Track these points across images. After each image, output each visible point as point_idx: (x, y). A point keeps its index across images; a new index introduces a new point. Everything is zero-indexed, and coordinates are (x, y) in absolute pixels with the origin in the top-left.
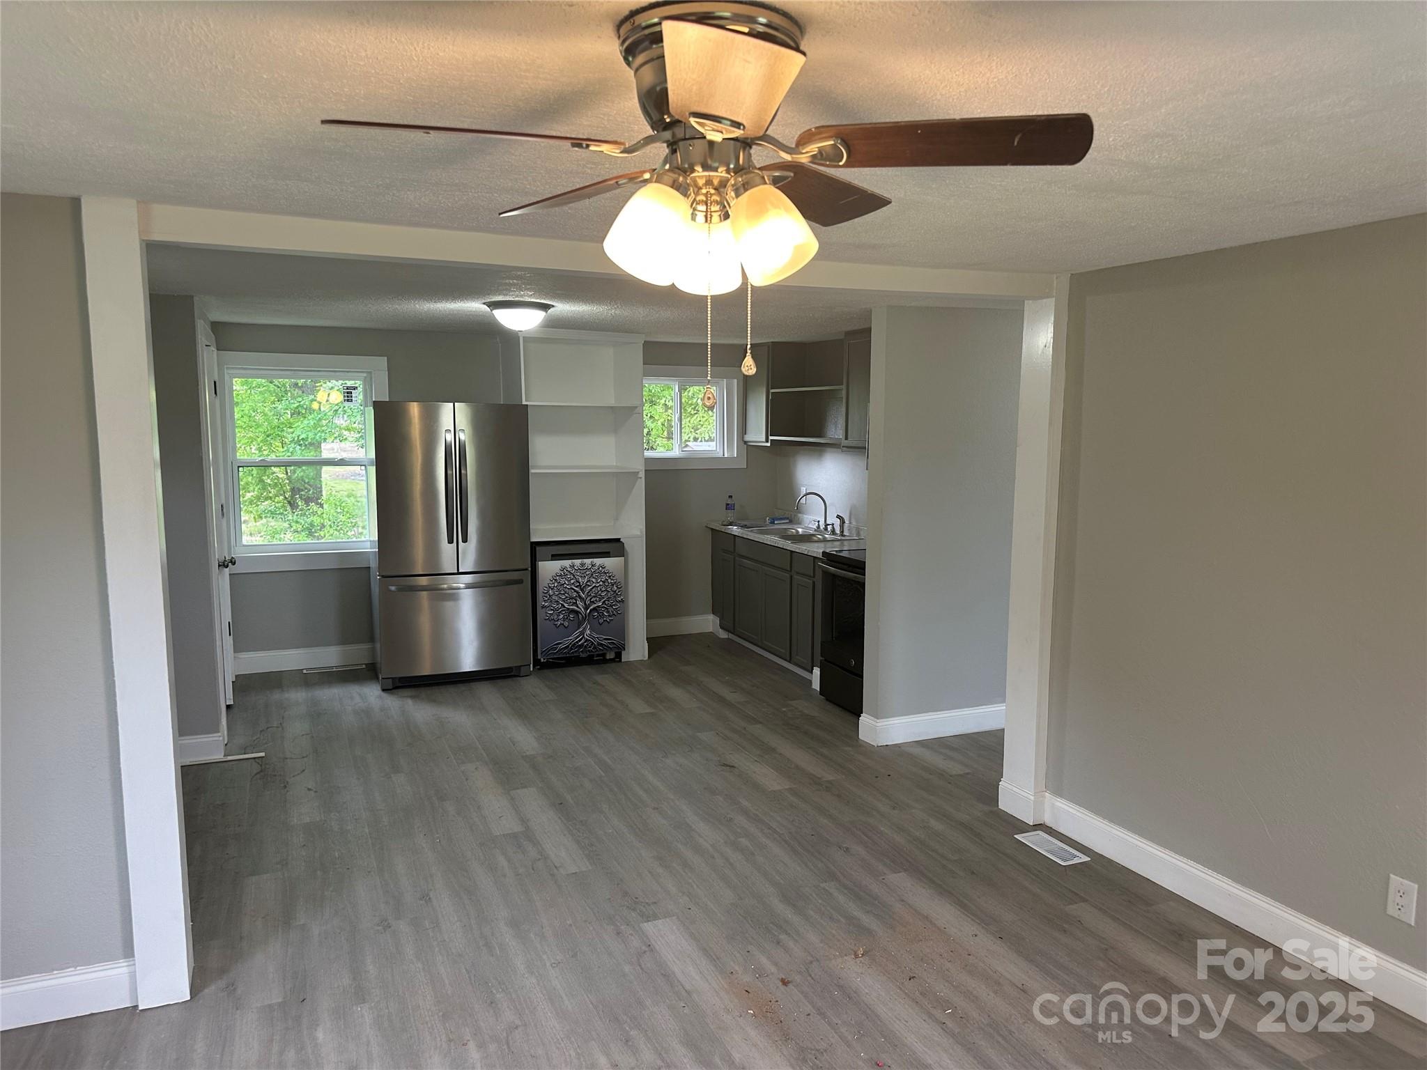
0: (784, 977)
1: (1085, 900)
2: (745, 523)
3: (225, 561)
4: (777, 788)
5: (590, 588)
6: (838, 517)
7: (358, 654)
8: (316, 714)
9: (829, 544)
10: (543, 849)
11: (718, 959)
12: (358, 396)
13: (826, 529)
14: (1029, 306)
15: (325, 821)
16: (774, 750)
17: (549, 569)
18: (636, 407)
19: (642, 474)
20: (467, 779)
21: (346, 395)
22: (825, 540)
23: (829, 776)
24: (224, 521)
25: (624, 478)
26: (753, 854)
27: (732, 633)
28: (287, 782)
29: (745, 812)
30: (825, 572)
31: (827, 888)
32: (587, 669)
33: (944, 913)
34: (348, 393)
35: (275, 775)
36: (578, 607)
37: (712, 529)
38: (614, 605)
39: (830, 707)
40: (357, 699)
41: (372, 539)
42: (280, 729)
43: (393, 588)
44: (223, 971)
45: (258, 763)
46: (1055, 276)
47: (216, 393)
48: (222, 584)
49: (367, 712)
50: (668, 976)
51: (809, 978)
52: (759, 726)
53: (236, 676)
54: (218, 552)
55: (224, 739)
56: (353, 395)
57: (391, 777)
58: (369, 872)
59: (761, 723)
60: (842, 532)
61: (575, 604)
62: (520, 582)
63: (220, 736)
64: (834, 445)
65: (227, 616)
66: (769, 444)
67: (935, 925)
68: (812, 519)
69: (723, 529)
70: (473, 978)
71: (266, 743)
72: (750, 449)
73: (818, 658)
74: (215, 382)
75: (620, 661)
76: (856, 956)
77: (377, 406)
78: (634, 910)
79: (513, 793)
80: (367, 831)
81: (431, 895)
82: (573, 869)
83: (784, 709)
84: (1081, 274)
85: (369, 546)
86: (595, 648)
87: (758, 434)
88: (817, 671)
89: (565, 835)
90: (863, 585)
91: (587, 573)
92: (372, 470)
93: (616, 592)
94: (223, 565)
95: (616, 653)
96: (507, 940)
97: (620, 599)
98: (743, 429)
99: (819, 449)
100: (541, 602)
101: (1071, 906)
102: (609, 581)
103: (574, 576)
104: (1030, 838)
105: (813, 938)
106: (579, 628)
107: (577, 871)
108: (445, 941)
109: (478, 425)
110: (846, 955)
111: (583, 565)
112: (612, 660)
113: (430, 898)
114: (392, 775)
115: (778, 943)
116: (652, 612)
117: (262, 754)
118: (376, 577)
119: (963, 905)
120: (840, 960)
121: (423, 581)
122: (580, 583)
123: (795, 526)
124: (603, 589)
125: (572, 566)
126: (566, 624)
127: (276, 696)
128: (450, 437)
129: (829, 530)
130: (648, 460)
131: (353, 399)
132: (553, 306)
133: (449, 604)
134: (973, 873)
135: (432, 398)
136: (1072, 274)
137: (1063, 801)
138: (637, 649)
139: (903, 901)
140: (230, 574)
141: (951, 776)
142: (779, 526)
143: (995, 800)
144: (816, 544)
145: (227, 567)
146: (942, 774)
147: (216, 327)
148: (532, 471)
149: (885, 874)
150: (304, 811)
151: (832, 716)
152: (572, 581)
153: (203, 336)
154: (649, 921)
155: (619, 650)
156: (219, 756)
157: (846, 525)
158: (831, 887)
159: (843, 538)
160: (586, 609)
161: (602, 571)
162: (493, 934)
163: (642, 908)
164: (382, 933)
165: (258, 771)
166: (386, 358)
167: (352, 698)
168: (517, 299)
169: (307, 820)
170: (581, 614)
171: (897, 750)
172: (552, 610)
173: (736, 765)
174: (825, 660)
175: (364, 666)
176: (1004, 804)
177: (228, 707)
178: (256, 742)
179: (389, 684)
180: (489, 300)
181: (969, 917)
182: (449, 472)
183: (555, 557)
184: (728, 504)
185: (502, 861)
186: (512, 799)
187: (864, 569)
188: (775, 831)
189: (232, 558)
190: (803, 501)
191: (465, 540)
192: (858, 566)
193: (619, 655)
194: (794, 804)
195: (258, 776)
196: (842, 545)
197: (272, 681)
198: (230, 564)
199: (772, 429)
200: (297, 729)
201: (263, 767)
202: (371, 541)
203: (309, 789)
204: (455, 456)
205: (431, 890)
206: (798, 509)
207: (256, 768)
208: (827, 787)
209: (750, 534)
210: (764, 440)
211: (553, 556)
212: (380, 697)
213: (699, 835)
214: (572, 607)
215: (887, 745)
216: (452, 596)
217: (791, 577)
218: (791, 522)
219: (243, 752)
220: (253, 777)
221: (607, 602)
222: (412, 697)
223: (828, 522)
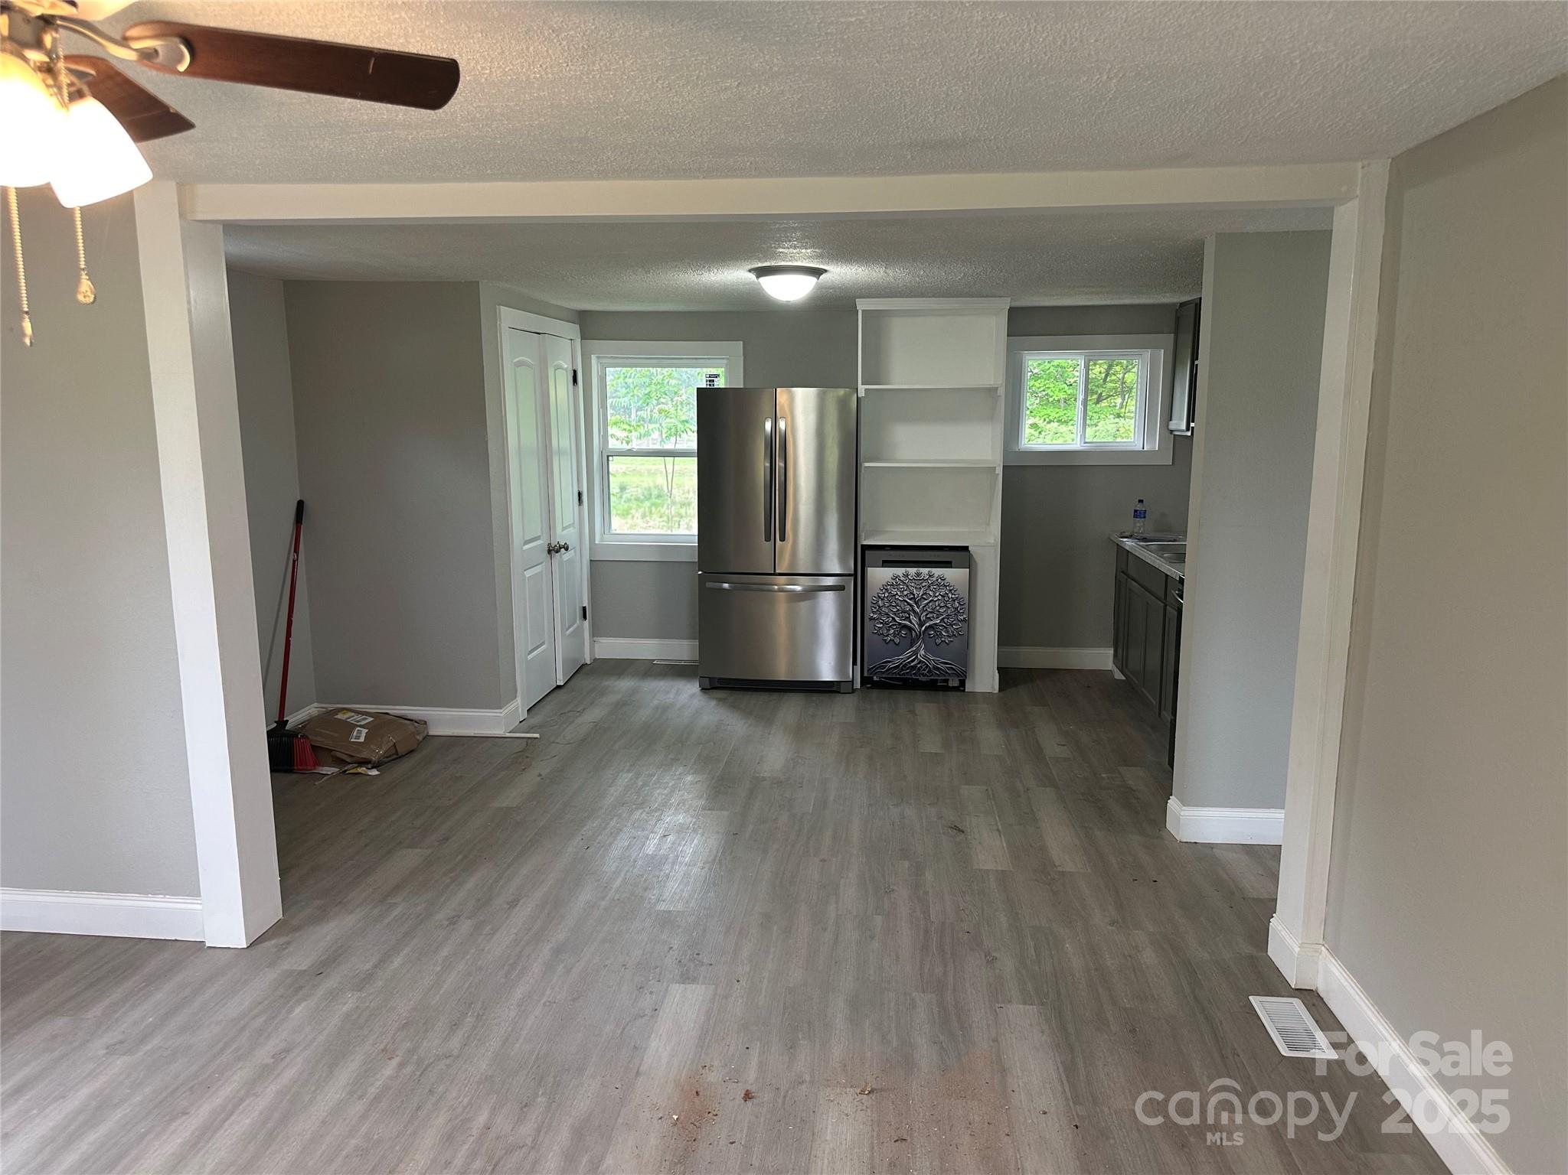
0: (753, 1090)
4: (989, 867)
5: (926, 602)
8: (622, 704)
12: (720, 383)
14: (1339, 214)
16: (1035, 821)
17: (879, 576)
18: (998, 388)
19: (999, 471)
21: (708, 383)
23: (1071, 866)
24: (583, 509)
26: (872, 938)
27: (1123, 673)
28: (530, 766)
29: (916, 887)
31: (918, 1000)
34: (710, 381)
35: (528, 757)
36: (911, 622)
38: (954, 624)
40: (671, 695)
42: (579, 714)
43: (709, 585)
45: (528, 743)
47: (576, 382)
49: (666, 708)
50: (638, 1049)
52: (1048, 789)
53: (594, 660)
55: (517, 718)
59: (1056, 787)
61: (908, 619)
62: (841, 588)
63: (502, 713)
66: (1190, 434)
67: (1004, 1082)
71: (554, 726)
72: (1175, 440)
74: (575, 372)
75: (964, 691)
76: (862, 1092)
78: (682, 966)
81: (522, 901)
82: (674, 907)
84: (1401, 156)
86: (929, 672)
87: (1179, 420)
89: (704, 868)
91: (924, 584)
93: (963, 610)
94: (554, 550)
95: (960, 680)
96: (535, 965)
97: (962, 618)
98: (1169, 415)
100: (869, 614)
102: (950, 595)
103: (907, 586)
104: (1267, 1006)
105: (837, 1053)
106: (911, 647)
107: (676, 909)
108: (484, 949)
110: (851, 1087)
111: (918, 574)
112: (953, 689)
113: (516, 904)
116: (1008, 635)
117: (537, 735)
120: (837, 1090)
122: (914, 595)
124: (942, 605)
125: (906, 575)
126: (897, 640)
127: (609, 682)
128: (770, 426)
132: (826, 271)
133: (765, 607)
136: (1392, 158)
137: (1338, 964)
138: (985, 678)
139: (995, 1041)
140: (591, 561)
141: (1244, 899)
146: (1235, 894)
147: (583, 316)
149: (1010, 1001)
150: (512, 795)
152: (905, 593)
155: (962, 677)
156: (499, 731)
158: (924, 999)
160: (921, 625)
161: (941, 583)
163: (693, 967)
164: (443, 928)
166: (740, 343)
169: (506, 804)
170: (915, 632)
172: (881, 623)
173: (968, 831)
176: (1273, 950)
177: (558, 688)
179: (707, 684)
180: (753, 267)
182: (768, 465)
183: (886, 563)
188: (928, 918)
189: (565, 544)
191: (783, 539)
193: (963, 683)
194: (987, 891)
197: (620, 667)
200: (593, 715)
201: (531, 744)
203: (539, 775)
204: (775, 448)
208: (1052, 879)
209: (1138, 549)
211: (884, 561)
214: (904, 622)
215: (1196, 843)
216: (768, 597)
217: (1165, 607)
221: (946, 620)
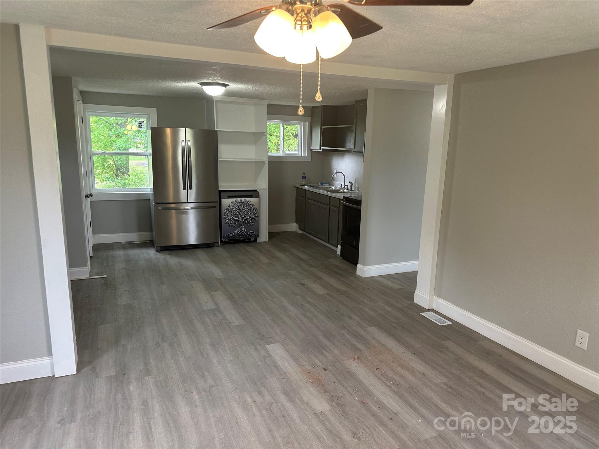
0: (324, 367)
1: (449, 339)
2: (310, 184)
3: (88, 195)
4: (322, 293)
5: (244, 210)
6: (350, 182)
7: (145, 236)
8: (128, 261)
9: (346, 194)
10: (225, 315)
11: (297, 360)
12: (144, 125)
13: (345, 188)
14: (436, 87)
15: (132, 303)
16: (321, 278)
17: (226, 202)
18: (264, 133)
19: (267, 162)
20: (192, 288)
21: (139, 124)
22: (344, 192)
23: (343, 288)
24: (87, 178)
25: (259, 164)
26: (312, 319)
27: (303, 231)
28: (116, 288)
29: (309, 302)
30: (344, 205)
31: (343, 333)
32: (243, 245)
33: (390, 343)
34: (140, 124)
35: (111, 285)
36: (239, 218)
37: (296, 187)
38: (254, 218)
39: (345, 261)
40: (146, 255)
41: (151, 188)
42: (113, 266)
43: (160, 208)
44: (90, 362)
45: (104, 280)
46: (448, 75)
47: (82, 122)
48: (87, 204)
49: (150, 260)
50: (276, 366)
51: (335, 368)
52: (315, 269)
53: (94, 244)
54: (85, 191)
55: (89, 270)
56: (142, 125)
57: (160, 286)
58: (151, 324)
59: (316, 267)
60: (351, 189)
61: (238, 217)
62: (214, 207)
63: (87, 268)
64: (349, 151)
65: (90, 219)
66: (321, 151)
67: (387, 348)
68: (338, 183)
69: (301, 187)
70: (195, 366)
71: (107, 272)
72: (313, 153)
73: (340, 241)
74: (82, 117)
75: (257, 242)
76: (355, 360)
77: (152, 129)
78: (263, 340)
79: (212, 293)
80: (150, 307)
81: (178, 333)
82: (237, 324)
83: (325, 262)
84: (459, 74)
85: (149, 191)
86: (246, 236)
87: (316, 146)
88: (339, 247)
89: (234, 310)
90: (360, 211)
91: (243, 204)
92: (151, 158)
93: (255, 213)
94: (87, 196)
95: (255, 238)
96: (210, 351)
97: (257, 215)
98: (310, 144)
99: (342, 153)
100: (223, 216)
101: (444, 342)
102: (252, 208)
103: (237, 205)
104: (427, 314)
105: (337, 352)
106: (239, 227)
107: (239, 324)
108: (183, 352)
109: (197, 138)
110: (350, 359)
111: (241, 201)
112: (253, 241)
113: (177, 335)
114: (161, 285)
115: (322, 354)
116: (271, 221)
117: (105, 276)
118: (152, 203)
119: (399, 340)
120: (347, 361)
121: (173, 206)
122: (239, 208)
123: (331, 186)
124: (250, 211)
125: (237, 201)
126: (234, 225)
127: (111, 253)
128: (184, 144)
129: (346, 188)
130: (269, 157)
131: (142, 126)
132: (229, 85)
133: (184, 216)
134: (403, 328)
135: (176, 126)
136: (455, 74)
137: (441, 300)
138: (264, 237)
139: (374, 338)
140: (90, 201)
141: (395, 289)
142: (324, 186)
143: (413, 299)
144: (340, 194)
145: (89, 197)
146: (391, 289)
147: (82, 93)
148: (219, 159)
149: (367, 327)
150: (123, 299)
151: (346, 265)
152: (236, 208)
153: (76, 97)
154: (269, 344)
155: (256, 237)
156: (87, 276)
157: (353, 186)
158: (345, 332)
159: (352, 191)
160: (242, 219)
161: (249, 203)
162: (203, 349)
163: (266, 339)
164: (157, 348)
165: (104, 283)
166: (156, 109)
167: (143, 254)
168: (213, 81)
169: (125, 303)
170: (240, 221)
171: (372, 280)
172: (228, 219)
173: (305, 284)
174: (343, 242)
175: (148, 241)
176: (417, 300)
177: (91, 257)
178: (103, 271)
179: (159, 249)
180: (201, 82)
181: (401, 345)
182: (184, 159)
184: (303, 177)
185: (207, 319)
186: (212, 296)
187: (361, 204)
188: (321, 310)
189: (91, 194)
190: (335, 176)
191: (191, 189)
192: (359, 203)
193: (256, 239)
194: (329, 300)
195: (104, 285)
196: (351, 194)
197: (109, 246)
198: (90, 196)
199: (323, 143)
200: (120, 266)
201: (106, 281)
202: (150, 188)
203: (125, 291)
204: (186, 152)
205: (178, 331)
206: (333, 179)
207: (103, 281)
208: (343, 293)
209: (312, 189)
210: (319, 149)
211: (228, 196)
212: (155, 254)
213: (290, 311)
214: (236, 219)
215: (368, 277)
216: (185, 212)
217: (329, 207)
218: (330, 184)
219: (97, 275)
220: (102, 285)
221: (251, 217)
222: (169, 254)
223: (346, 185)
